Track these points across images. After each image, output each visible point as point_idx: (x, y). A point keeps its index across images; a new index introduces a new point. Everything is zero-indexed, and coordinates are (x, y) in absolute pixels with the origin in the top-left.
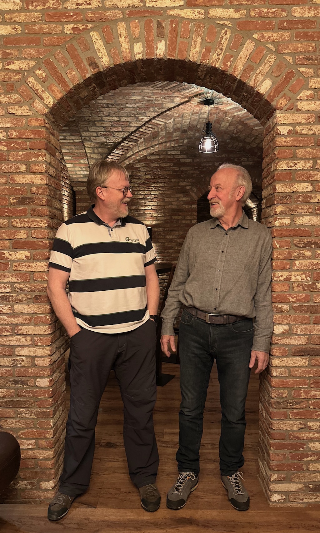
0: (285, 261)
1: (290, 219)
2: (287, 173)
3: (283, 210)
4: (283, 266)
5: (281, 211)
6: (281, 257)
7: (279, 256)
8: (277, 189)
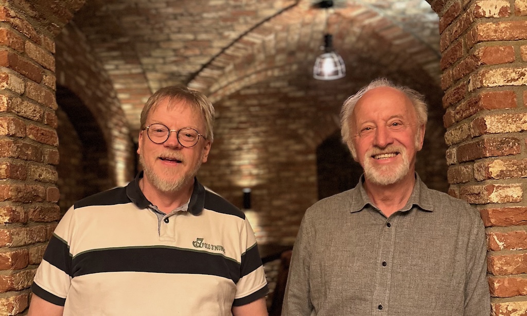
0: (519, 278)
1: (521, 187)
2: (506, 94)
3: (505, 169)
4: (515, 289)
5: (502, 171)
6: (510, 269)
7: (505, 268)
8: (488, 126)
